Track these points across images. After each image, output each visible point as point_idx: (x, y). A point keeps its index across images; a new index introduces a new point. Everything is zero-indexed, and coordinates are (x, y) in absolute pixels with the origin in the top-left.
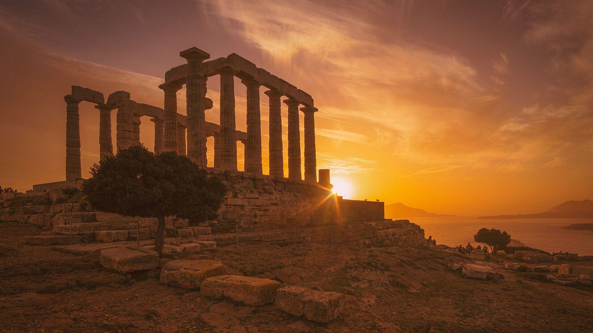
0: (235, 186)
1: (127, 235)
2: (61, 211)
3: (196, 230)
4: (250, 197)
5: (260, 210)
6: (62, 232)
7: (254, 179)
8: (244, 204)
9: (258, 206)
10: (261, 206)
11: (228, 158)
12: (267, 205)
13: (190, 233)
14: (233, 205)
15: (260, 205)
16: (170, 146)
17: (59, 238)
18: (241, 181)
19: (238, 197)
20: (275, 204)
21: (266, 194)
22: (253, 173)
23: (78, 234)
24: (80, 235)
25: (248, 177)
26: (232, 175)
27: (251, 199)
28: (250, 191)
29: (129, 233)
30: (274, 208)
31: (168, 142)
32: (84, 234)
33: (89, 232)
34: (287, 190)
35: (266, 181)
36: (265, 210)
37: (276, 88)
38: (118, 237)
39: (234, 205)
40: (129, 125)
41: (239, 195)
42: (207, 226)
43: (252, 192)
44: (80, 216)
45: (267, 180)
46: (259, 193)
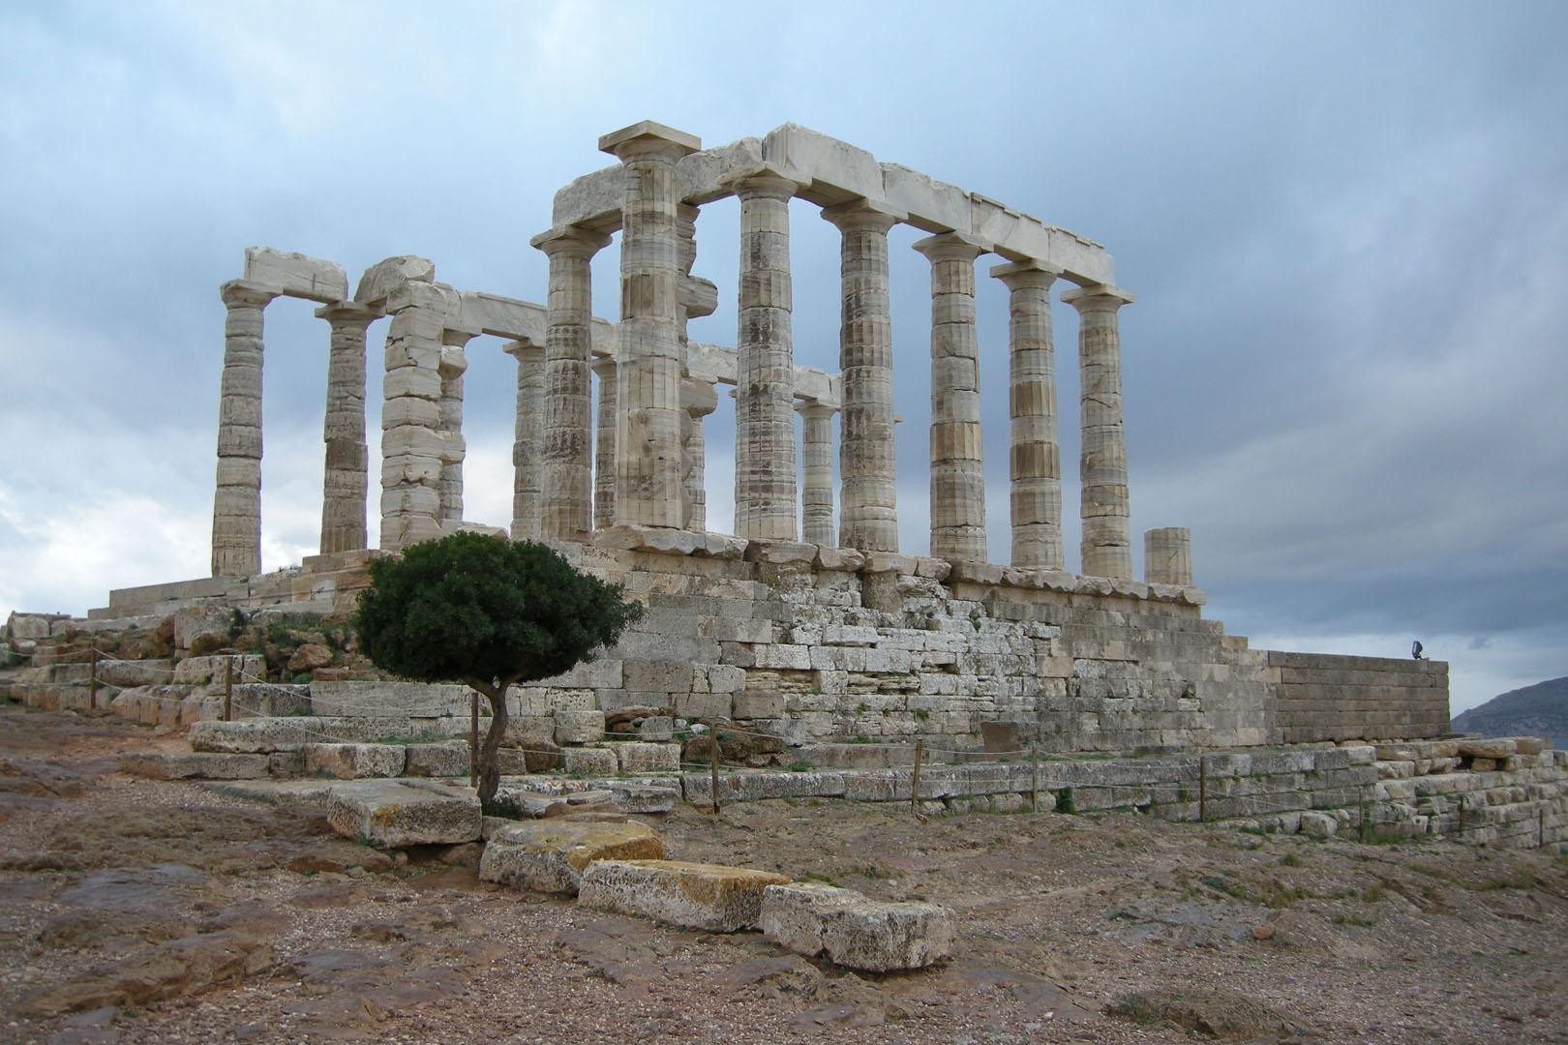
0: (785, 597)
1: (401, 761)
2: (209, 680)
3: (624, 755)
4: (844, 640)
5: (881, 690)
6: (215, 743)
7: (863, 574)
8: (817, 666)
9: (874, 676)
10: (889, 674)
11: (764, 495)
12: (913, 672)
13: (605, 763)
14: (776, 670)
15: (884, 670)
16: (562, 450)
17: (209, 759)
18: (809, 578)
19: (797, 641)
20: (945, 668)
21: (907, 631)
22: (859, 549)
23: (260, 751)
24: (267, 754)
25: (838, 563)
26: (775, 557)
27: (846, 649)
28: (845, 619)
29: (407, 752)
30: (943, 681)
31: (555, 439)
32: (276, 751)
33: (290, 747)
34: (997, 613)
35: (910, 581)
36: (903, 691)
37: (953, 231)
38: (375, 765)
39: (783, 671)
40: (425, 375)
41: (797, 633)
42: (666, 742)
43: (852, 620)
44: (265, 695)
45: (916, 574)
46: (882, 624)
